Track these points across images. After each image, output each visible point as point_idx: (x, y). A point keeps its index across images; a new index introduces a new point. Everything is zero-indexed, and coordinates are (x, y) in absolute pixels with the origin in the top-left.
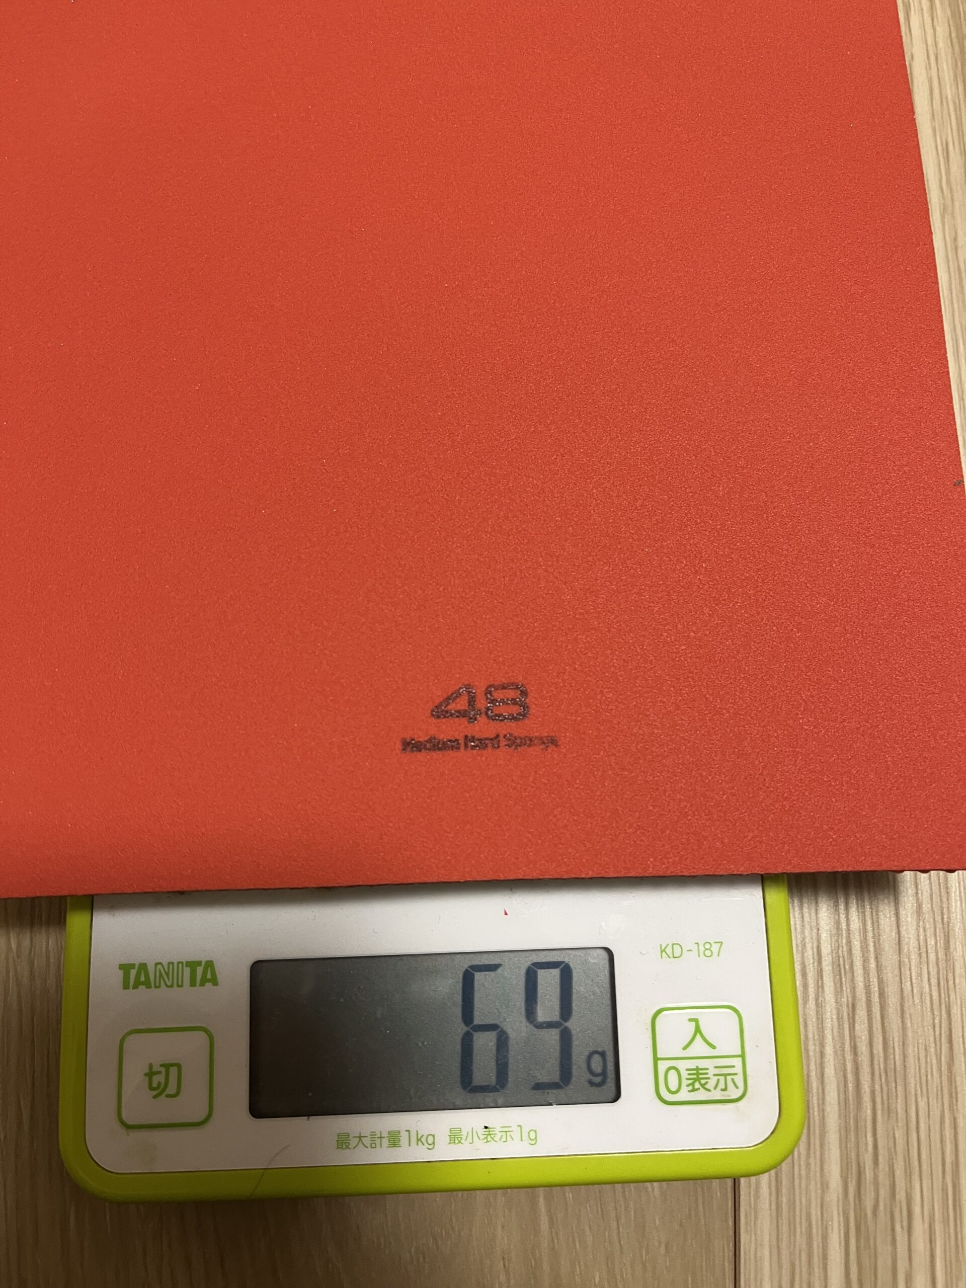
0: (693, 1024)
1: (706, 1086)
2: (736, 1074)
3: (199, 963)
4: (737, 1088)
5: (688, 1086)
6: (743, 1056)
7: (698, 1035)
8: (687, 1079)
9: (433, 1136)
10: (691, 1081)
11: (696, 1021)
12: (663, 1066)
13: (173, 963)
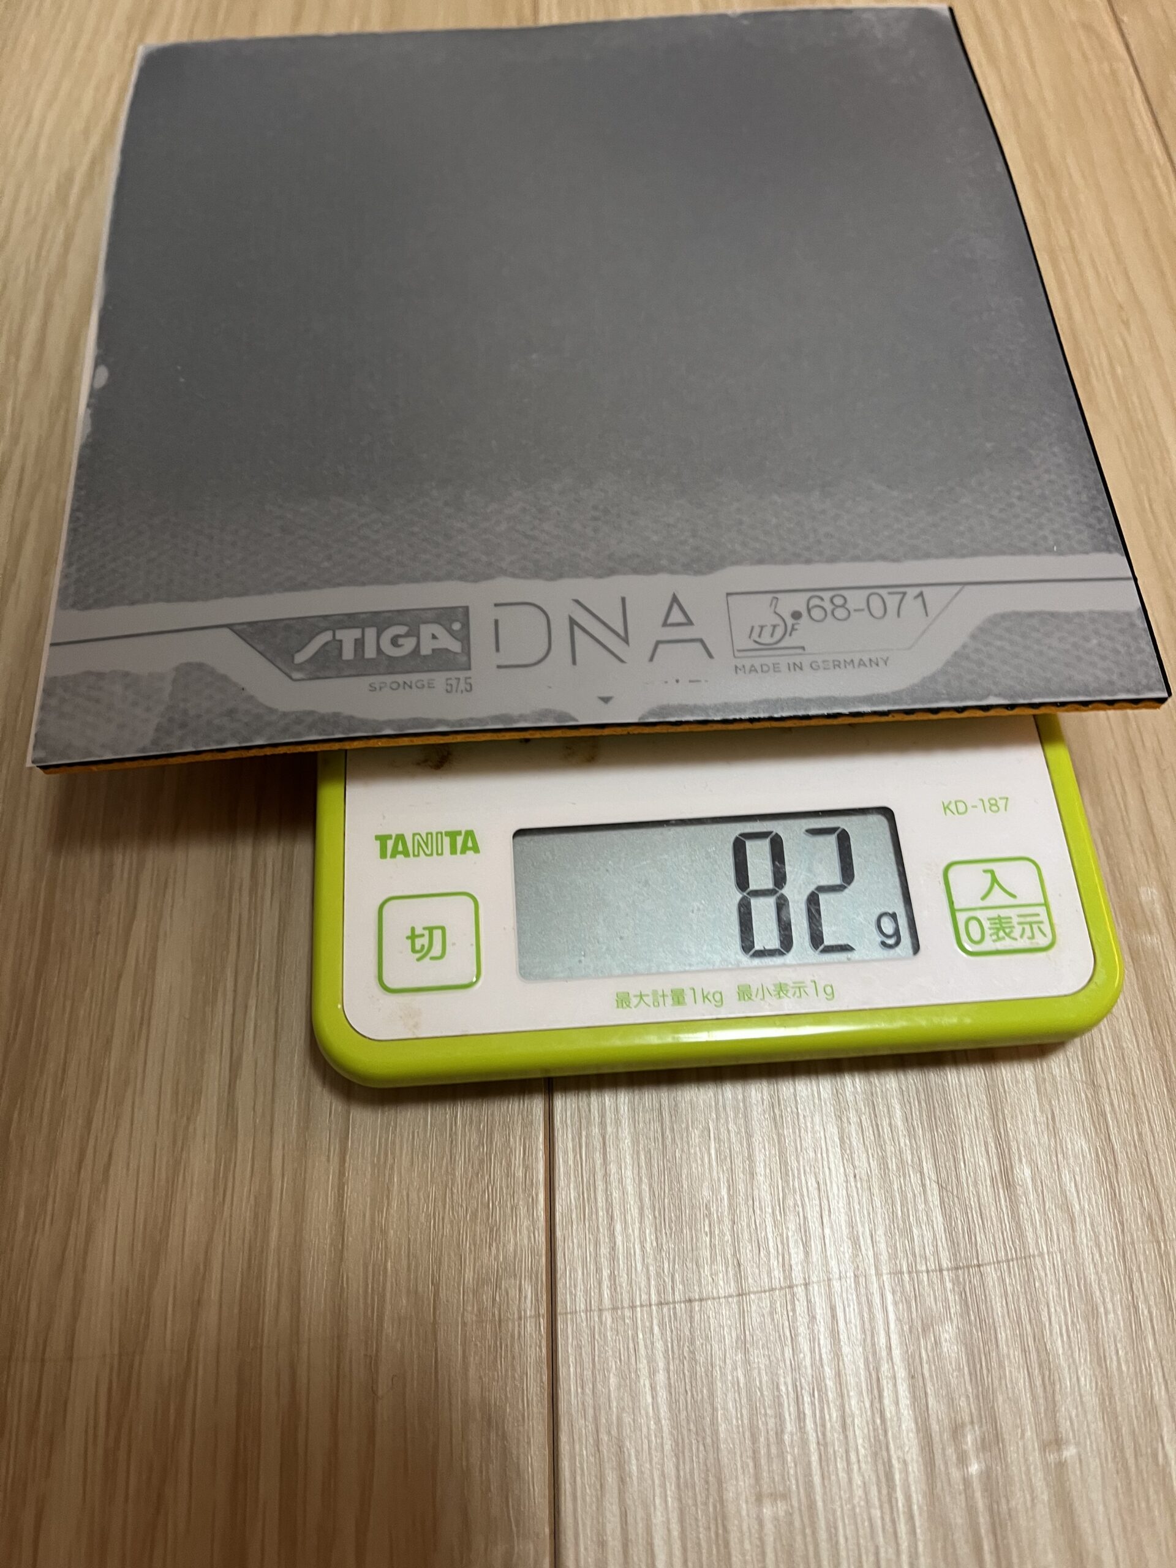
0: (989, 875)
1: (1012, 935)
2: (1042, 922)
3: (459, 833)
4: (1045, 935)
5: (991, 935)
6: (1046, 904)
7: (996, 885)
8: (990, 929)
9: (721, 993)
10: (992, 931)
11: (992, 872)
12: (961, 917)
13: (431, 834)
